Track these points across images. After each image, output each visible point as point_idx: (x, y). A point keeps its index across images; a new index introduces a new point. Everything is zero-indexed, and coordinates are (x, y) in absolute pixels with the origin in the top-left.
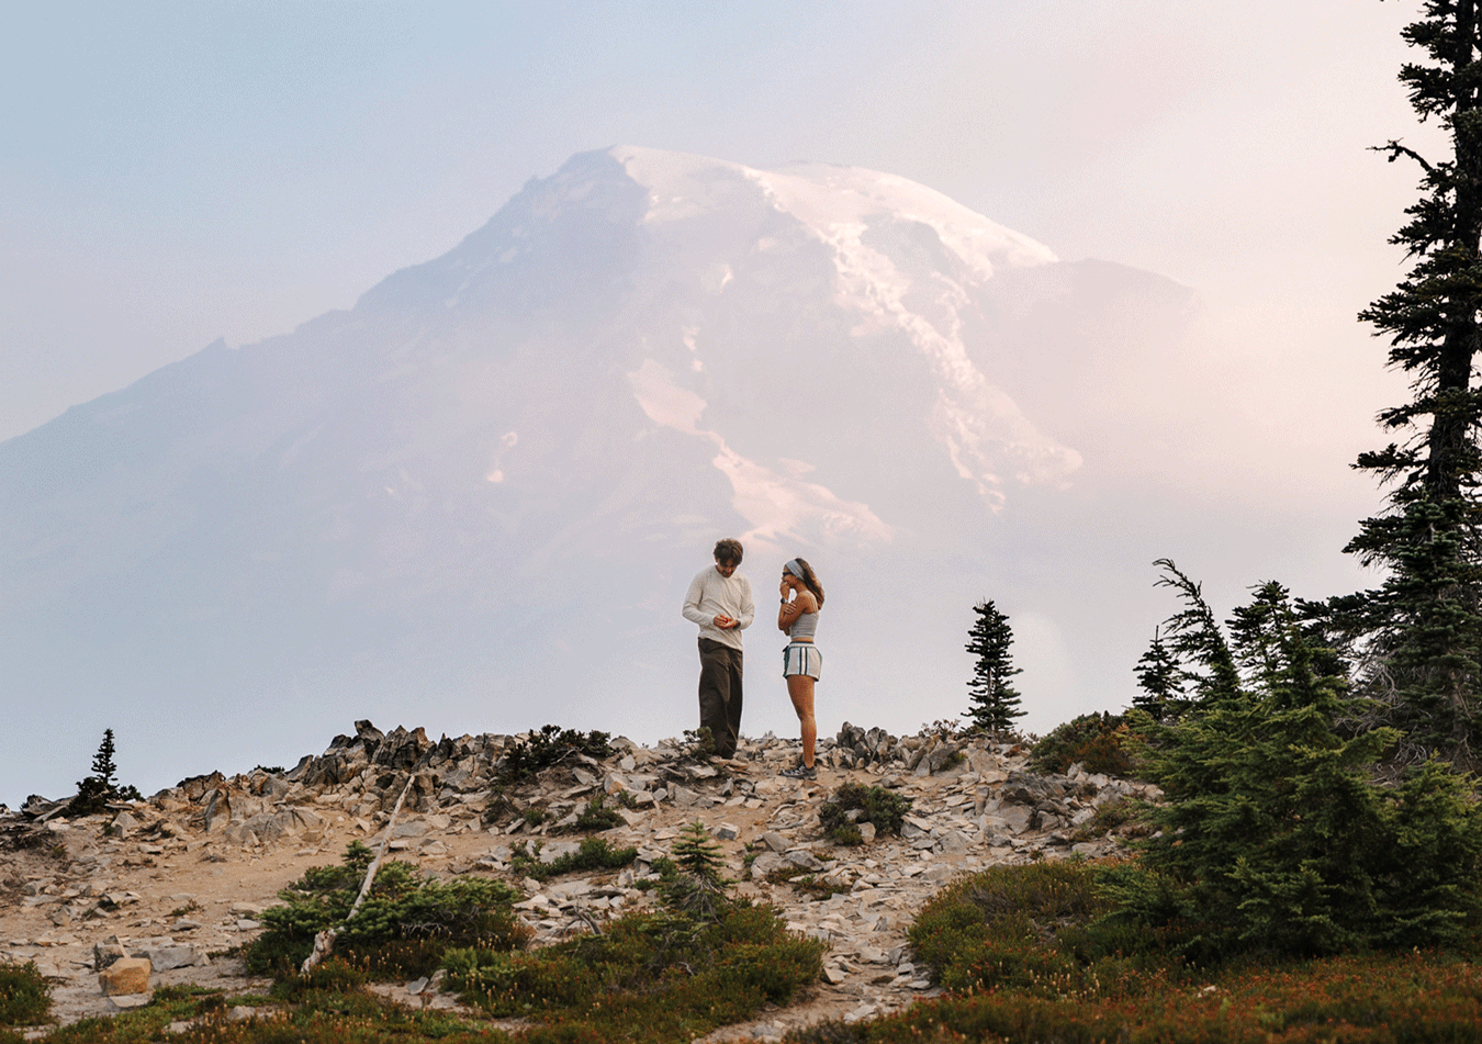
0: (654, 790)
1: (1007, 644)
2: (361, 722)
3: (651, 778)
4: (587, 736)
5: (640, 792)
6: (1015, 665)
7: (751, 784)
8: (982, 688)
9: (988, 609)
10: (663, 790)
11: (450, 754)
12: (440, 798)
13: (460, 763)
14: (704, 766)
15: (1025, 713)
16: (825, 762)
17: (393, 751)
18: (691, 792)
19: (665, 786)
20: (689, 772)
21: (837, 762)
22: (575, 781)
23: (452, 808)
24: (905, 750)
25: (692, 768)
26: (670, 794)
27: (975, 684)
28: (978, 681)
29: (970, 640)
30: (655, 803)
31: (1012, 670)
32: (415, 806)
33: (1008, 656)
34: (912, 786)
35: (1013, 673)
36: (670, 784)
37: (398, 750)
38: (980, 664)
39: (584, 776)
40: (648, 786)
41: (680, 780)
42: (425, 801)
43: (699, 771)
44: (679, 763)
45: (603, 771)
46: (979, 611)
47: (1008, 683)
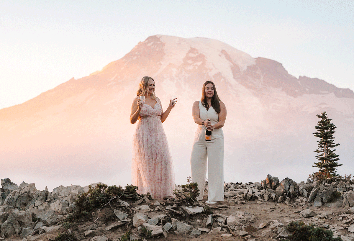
0: (164, 223)
1: (333, 132)
2: (5, 180)
3: (162, 216)
4: (124, 188)
5: (154, 226)
6: (335, 142)
7: (224, 218)
8: (321, 153)
9: (323, 116)
10: (169, 223)
11: (46, 199)
12: (35, 228)
13: (52, 205)
14: (194, 206)
15: (341, 165)
16: (259, 197)
17: (16, 197)
18: (186, 225)
19: (170, 221)
20: (184, 211)
21: (266, 197)
22: (114, 218)
23: (40, 235)
24: (305, 191)
25: (186, 208)
26: (174, 226)
27: (318, 151)
28: (320, 150)
29: (316, 131)
30: (165, 234)
31: (334, 145)
32: (19, 234)
33: (333, 138)
34: (320, 216)
35: (335, 146)
36: (173, 220)
37: (19, 197)
38: (321, 142)
39: (121, 215)
40: (159, 221)
41: (180, 217)
42: (25, 231)
43: (191, 210)
44: (179, 205)
45: (133, 211)
46: (319, 116)
47: (334, 151)
